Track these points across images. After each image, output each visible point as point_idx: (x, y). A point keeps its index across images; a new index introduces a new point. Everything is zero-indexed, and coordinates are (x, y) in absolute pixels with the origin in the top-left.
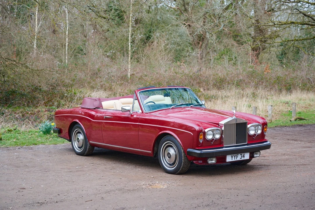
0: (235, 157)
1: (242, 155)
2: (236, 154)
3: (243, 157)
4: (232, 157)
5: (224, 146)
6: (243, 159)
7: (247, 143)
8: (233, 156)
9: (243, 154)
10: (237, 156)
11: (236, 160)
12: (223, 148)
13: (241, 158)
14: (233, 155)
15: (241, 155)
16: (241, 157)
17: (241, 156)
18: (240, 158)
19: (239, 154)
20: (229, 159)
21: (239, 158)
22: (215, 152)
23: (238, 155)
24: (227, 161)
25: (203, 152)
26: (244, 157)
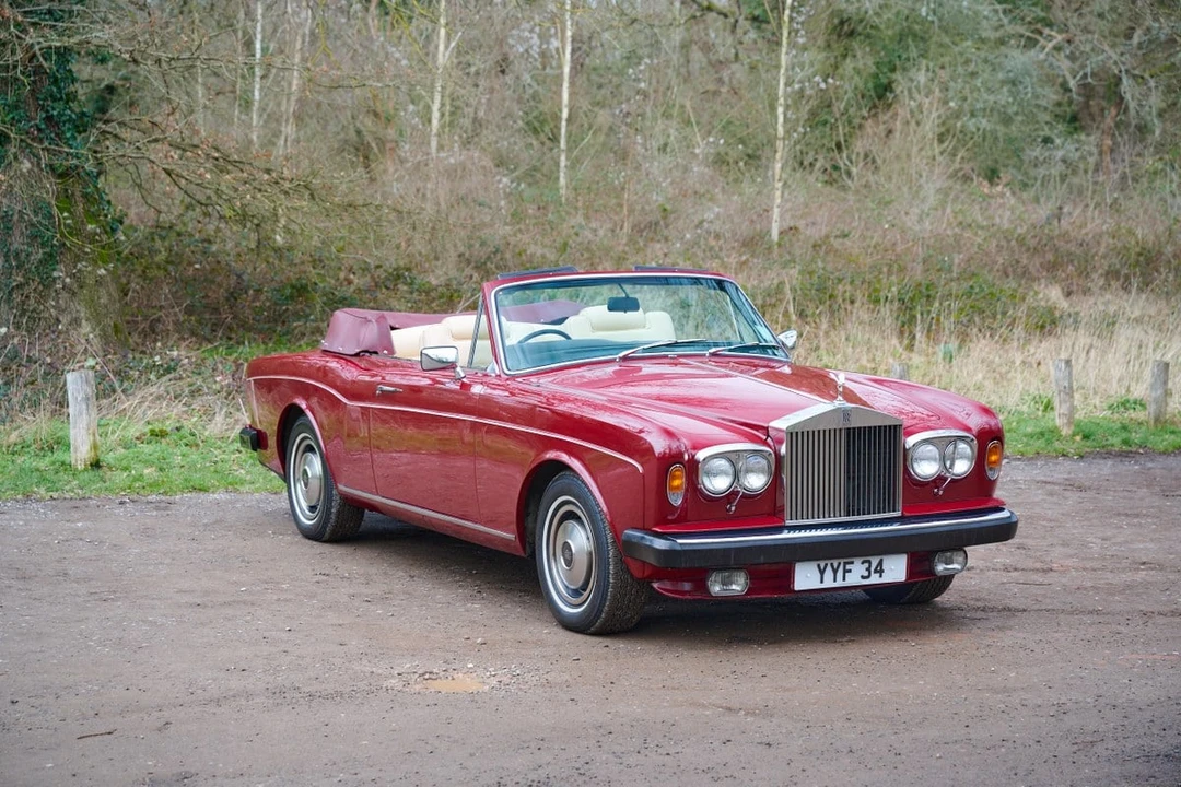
0: (835, 572)
1: (870, 562)
2: (842, 561)
3: (876, 571)
4: (822, 572)
5: (789, 523)
6: (875, 579)
7: (898, 514)
8: (829, 568)
9: (875, 561)
10: (848, 567)
11: (840, 583)
12: (780, 529)
13: (869, 577)
14: (829, 562)
15: (867, 565)
16: (866, 574)
17: (868, 569)
18: (863, 577)
19: (858, 561)
20: (806, 578)
21: (856, 574)
22: (733, 546)
23: (852, 563)
24: (796, 589)
25: (681, 544)
26: (879, 571)
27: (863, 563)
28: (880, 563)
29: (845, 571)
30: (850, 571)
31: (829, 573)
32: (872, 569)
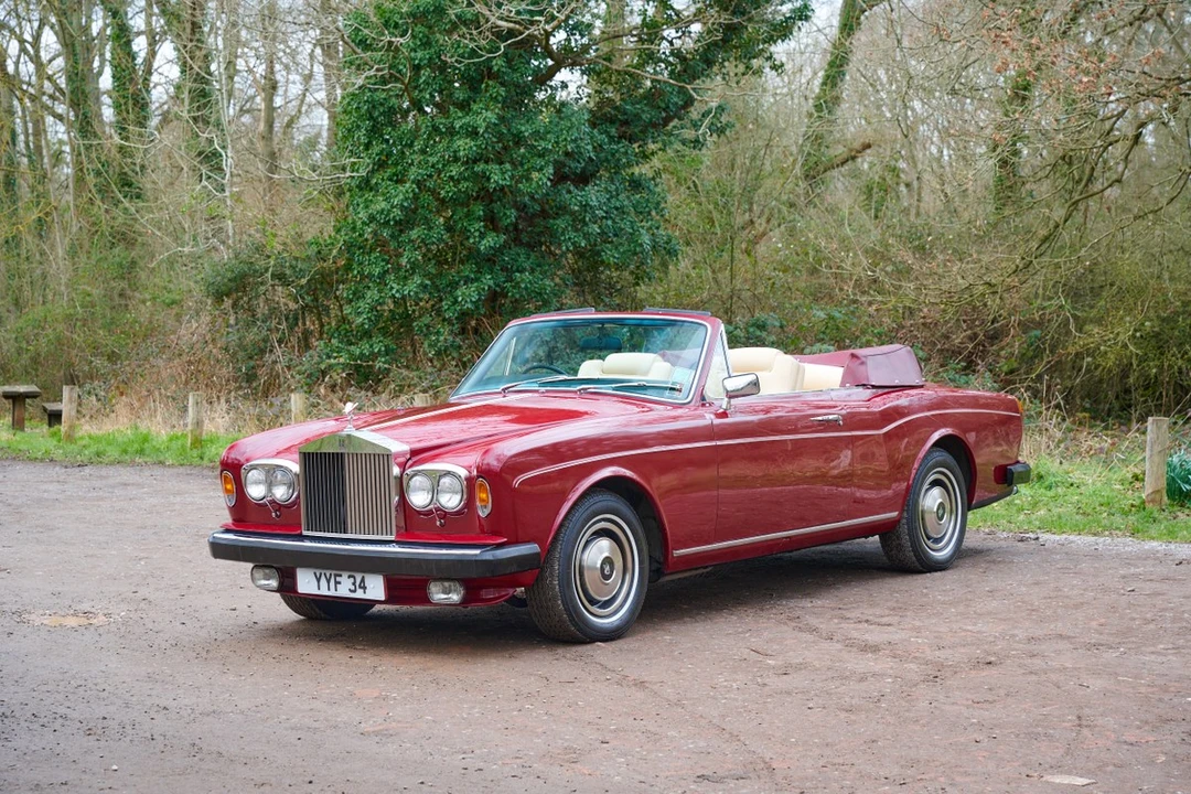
0: (328, 581)
1: (355, 578)
2: (333, 572)
3: (360, 587)
4: (318, 580)
5: (305, 533)
6: (359, 594)
7: (393, 538)
8: (323, 576)
9: (358, 577)
10: (338, 579)
11: (332, 593)
12: (302, 537)
13: (355, 591)
14: (323, 572)
15: (352, 580)
16: (353, 588)
17: (354, 584)
18: (350, 591)
19: (345, 575)
20: (307, 583)
21: (344, 588)
23: (341, 576)
24: (300, 591)
26: (363, 587)
27: (349, 577)
28: (363, 580)
29: (337, 583)
30: (340, 583)
31: (323, 581)
32: (357, 584)
